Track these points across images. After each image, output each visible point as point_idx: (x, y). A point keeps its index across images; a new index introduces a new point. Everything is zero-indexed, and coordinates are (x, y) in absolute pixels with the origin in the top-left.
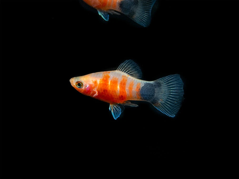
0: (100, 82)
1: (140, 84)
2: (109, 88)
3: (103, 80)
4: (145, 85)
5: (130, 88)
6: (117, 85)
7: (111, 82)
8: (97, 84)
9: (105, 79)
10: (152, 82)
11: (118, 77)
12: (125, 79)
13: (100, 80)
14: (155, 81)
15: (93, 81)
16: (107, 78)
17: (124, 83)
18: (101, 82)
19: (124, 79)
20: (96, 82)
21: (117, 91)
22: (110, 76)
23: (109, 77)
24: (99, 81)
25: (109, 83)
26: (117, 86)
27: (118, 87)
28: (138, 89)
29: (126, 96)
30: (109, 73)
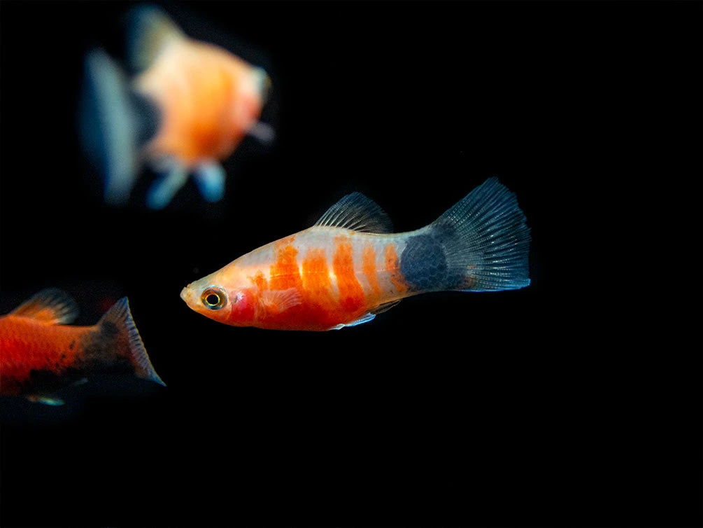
0: (271, 274)
1: (392, 249)
2: (304, 286)
3: (280, 266)
4: (408, 246)
5: (369, 269)
6: (326, 271)
7: (305, 264)
8: (266, 283)
9: (284, 261)
10: (425, 230)
11: (321, 247)
12: (344, 246)
13: (272, 267)
14: (434, 224)
15: (251, 278)
16: (289, 257)
17: (345, 260)
18: (276, 275)
19: (342, 247)
20: (260, 280)
21: (331, 287)
22: (296, 248)
23: (295, 252)
24: (268, 275)
25: (301, 271)
26: (325, 274)
27: (332, 275)
28: (393, 263)
29: (362, 294)
30: (292, 240)
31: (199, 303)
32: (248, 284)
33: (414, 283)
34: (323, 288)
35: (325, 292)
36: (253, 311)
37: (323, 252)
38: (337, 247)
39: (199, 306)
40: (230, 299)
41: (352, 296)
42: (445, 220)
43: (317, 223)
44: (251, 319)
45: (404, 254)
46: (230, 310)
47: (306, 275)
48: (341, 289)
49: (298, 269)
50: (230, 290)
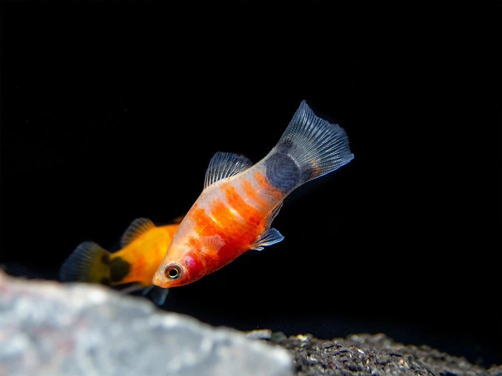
31: (167, 280)
32: (187, 249)
33: (284, 187)
34: (232, 221)
35: (235, 223)
36: (200, 263)
37: (218, 200)
38: (224, 192)
39: (168, 283)
40: (183, 265)
41: (252, 216)
42: (284, 139)
43: (205, 186)
44: (203, 268)
45: (267, 173)
46: (188, 271)
47: (218, 219)
48: (243, 215)
49: (211, 219)
50: (179, 260)
